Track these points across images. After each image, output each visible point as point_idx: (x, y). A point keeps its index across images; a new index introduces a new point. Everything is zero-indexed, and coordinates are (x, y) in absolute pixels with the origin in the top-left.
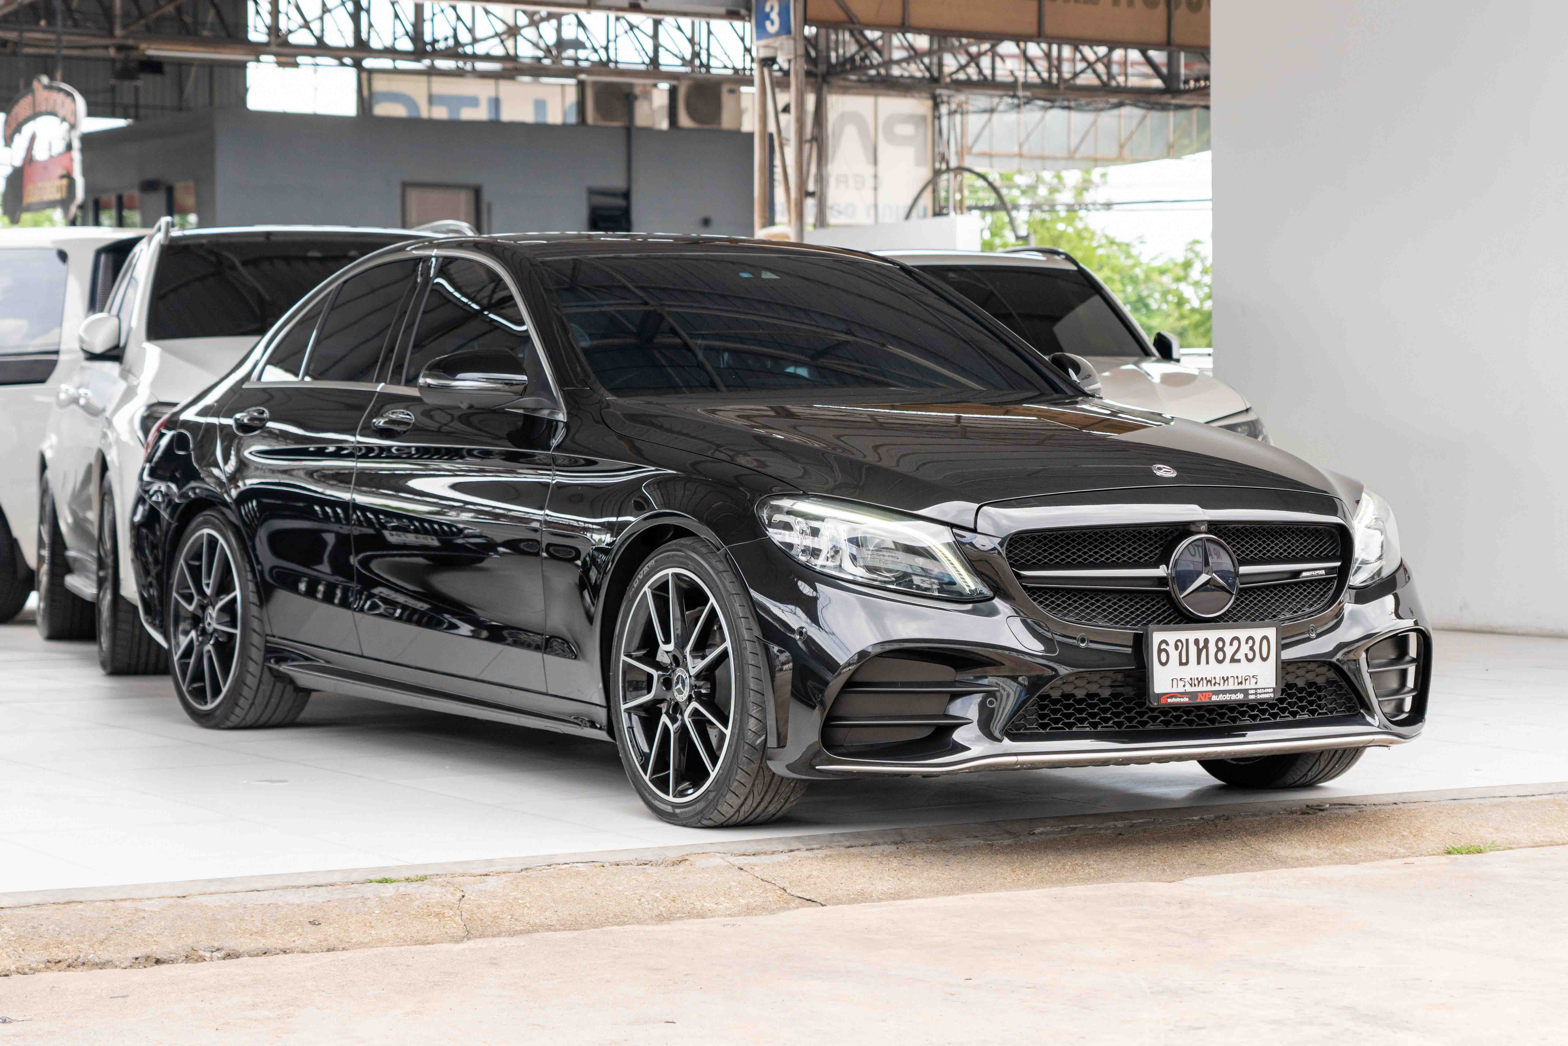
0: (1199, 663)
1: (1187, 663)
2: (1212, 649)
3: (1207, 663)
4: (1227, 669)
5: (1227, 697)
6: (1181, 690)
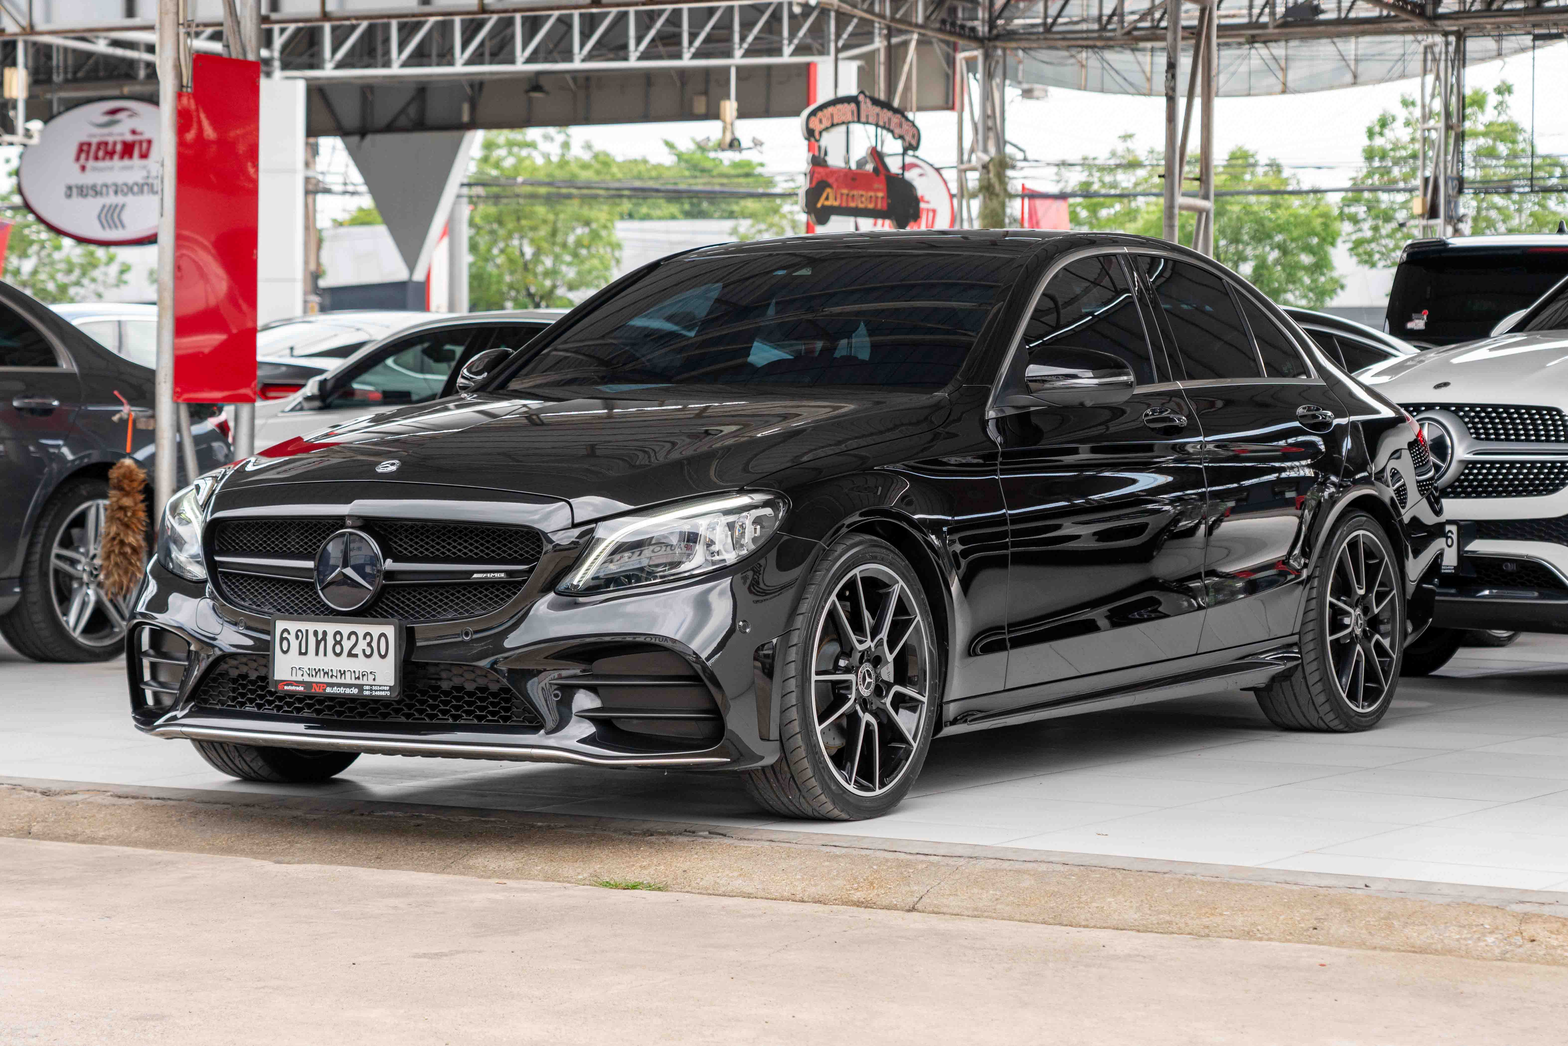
0: (317, 654)
1: (306, 653)
2: (330, 642)
3: (325, 655)
4: (344, 663)
5: (342, 690)
6: (300, 679)
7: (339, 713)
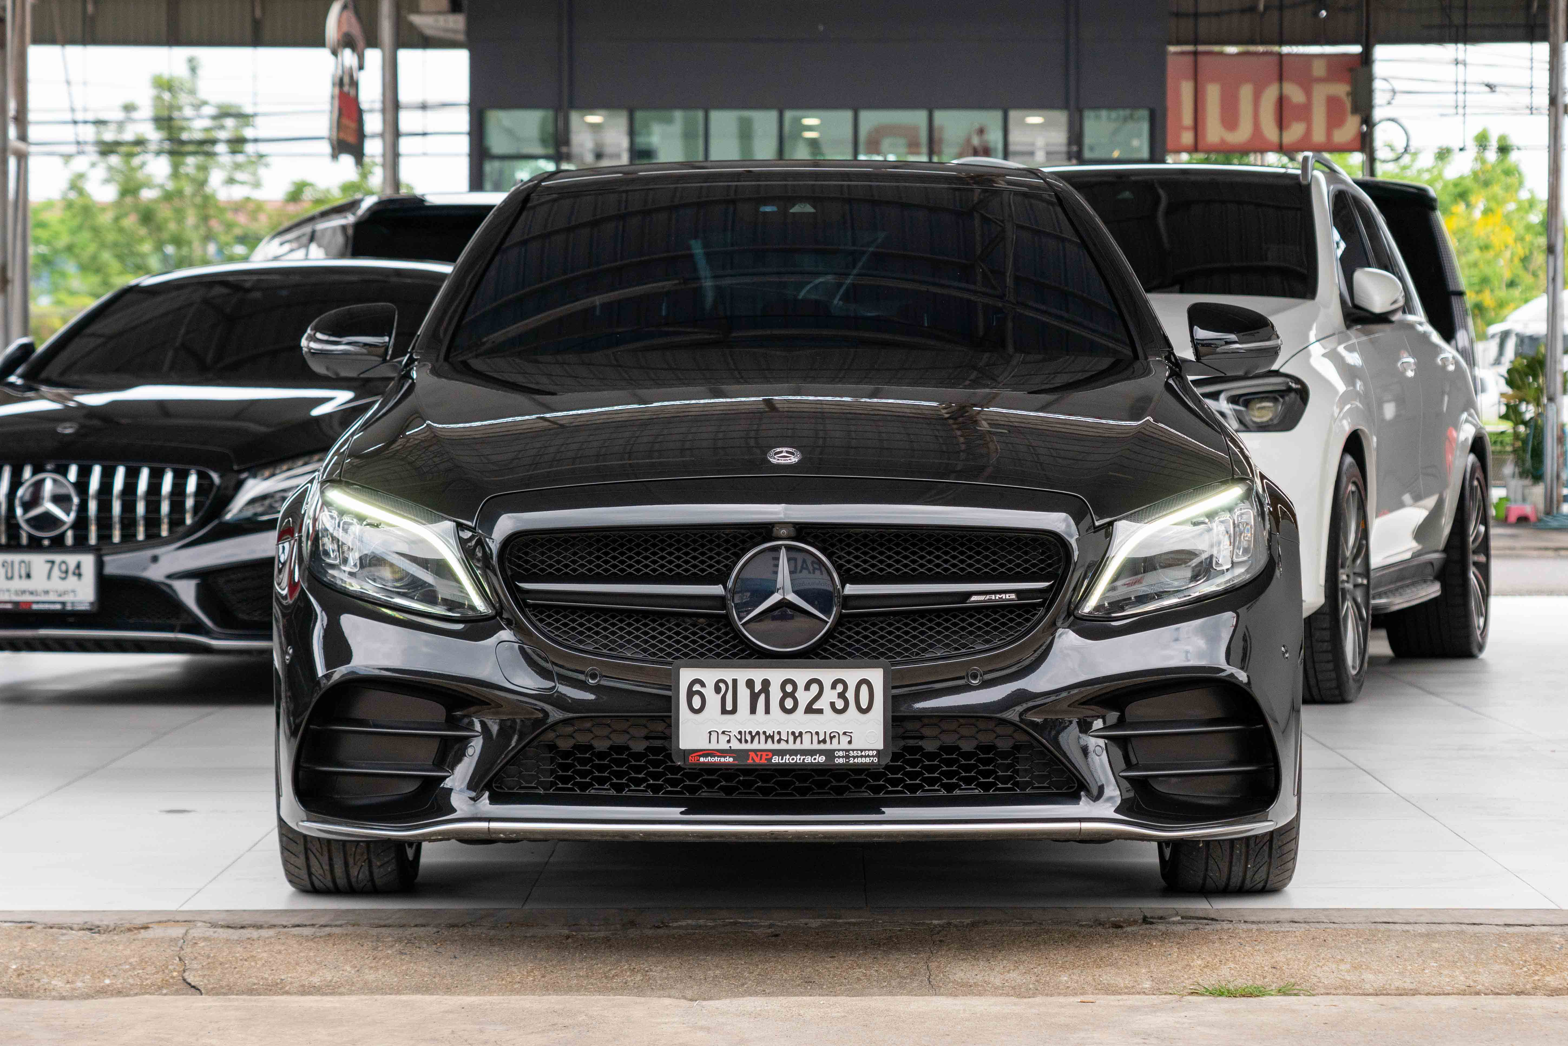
0: (753, 711)
1: (734, 711)
2: (776, 694)
3: (767, 711)
4: (800, 721)
5: (798, 759)
6: (726, 746)
7: (765, 791)
